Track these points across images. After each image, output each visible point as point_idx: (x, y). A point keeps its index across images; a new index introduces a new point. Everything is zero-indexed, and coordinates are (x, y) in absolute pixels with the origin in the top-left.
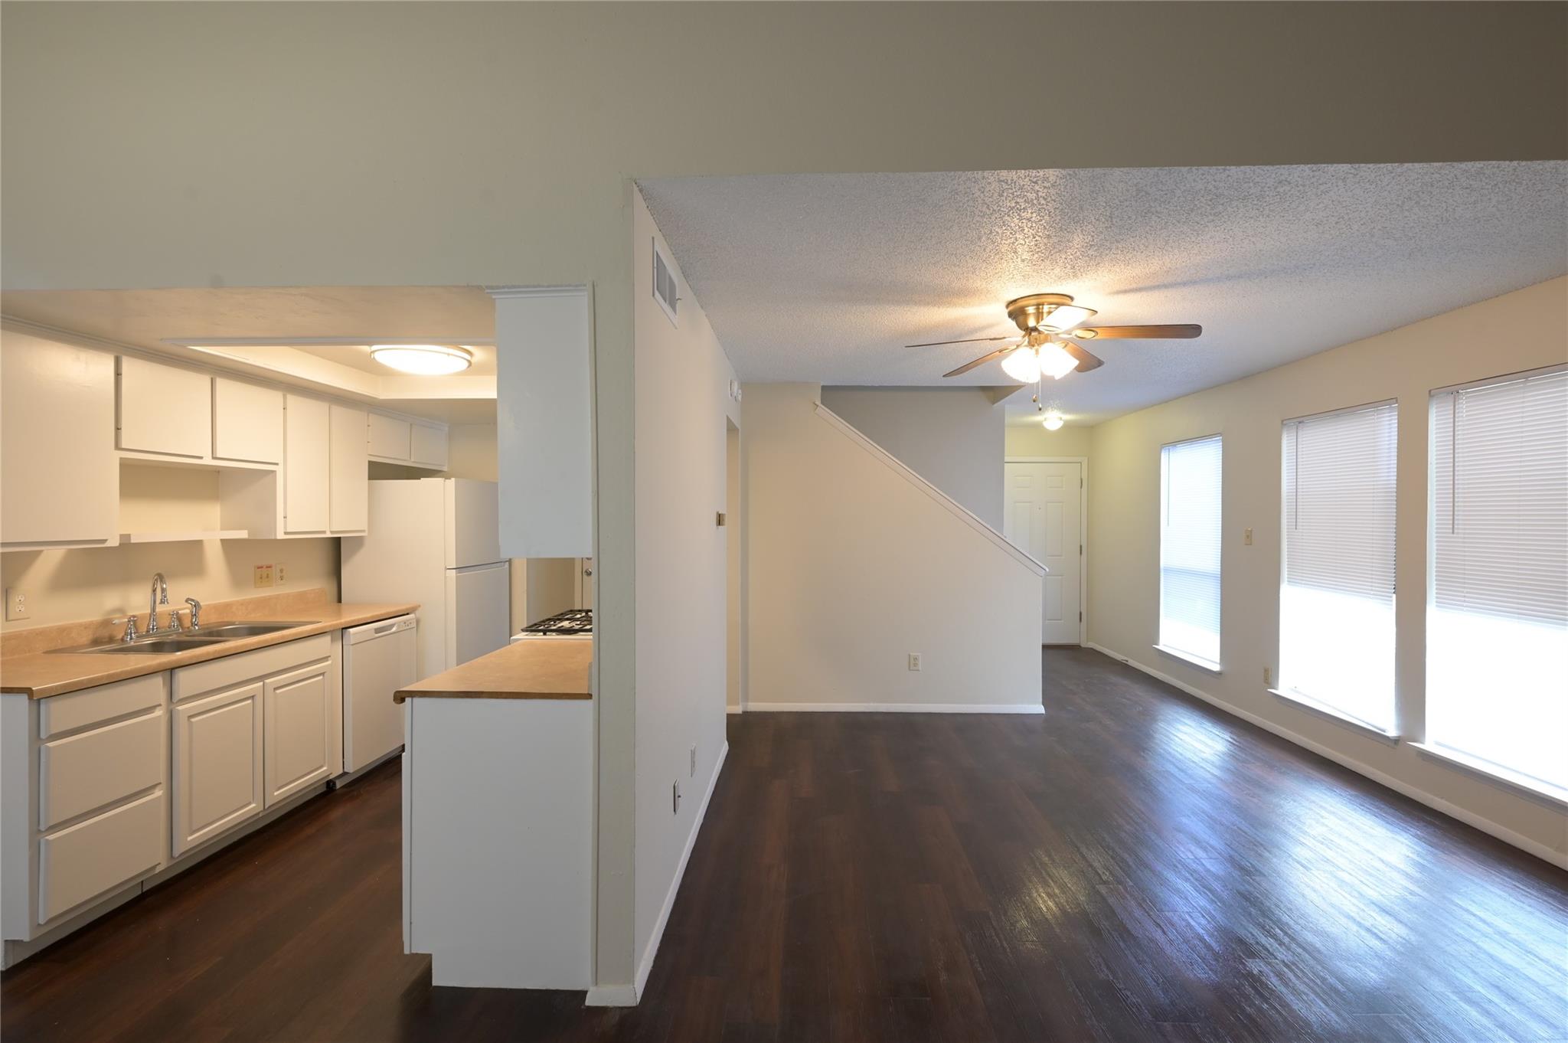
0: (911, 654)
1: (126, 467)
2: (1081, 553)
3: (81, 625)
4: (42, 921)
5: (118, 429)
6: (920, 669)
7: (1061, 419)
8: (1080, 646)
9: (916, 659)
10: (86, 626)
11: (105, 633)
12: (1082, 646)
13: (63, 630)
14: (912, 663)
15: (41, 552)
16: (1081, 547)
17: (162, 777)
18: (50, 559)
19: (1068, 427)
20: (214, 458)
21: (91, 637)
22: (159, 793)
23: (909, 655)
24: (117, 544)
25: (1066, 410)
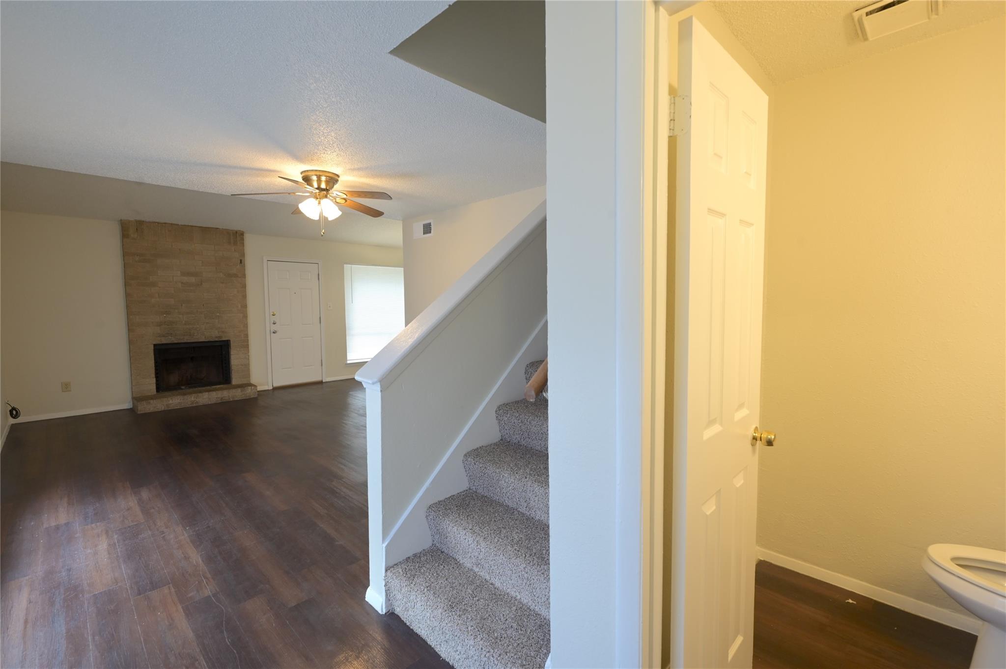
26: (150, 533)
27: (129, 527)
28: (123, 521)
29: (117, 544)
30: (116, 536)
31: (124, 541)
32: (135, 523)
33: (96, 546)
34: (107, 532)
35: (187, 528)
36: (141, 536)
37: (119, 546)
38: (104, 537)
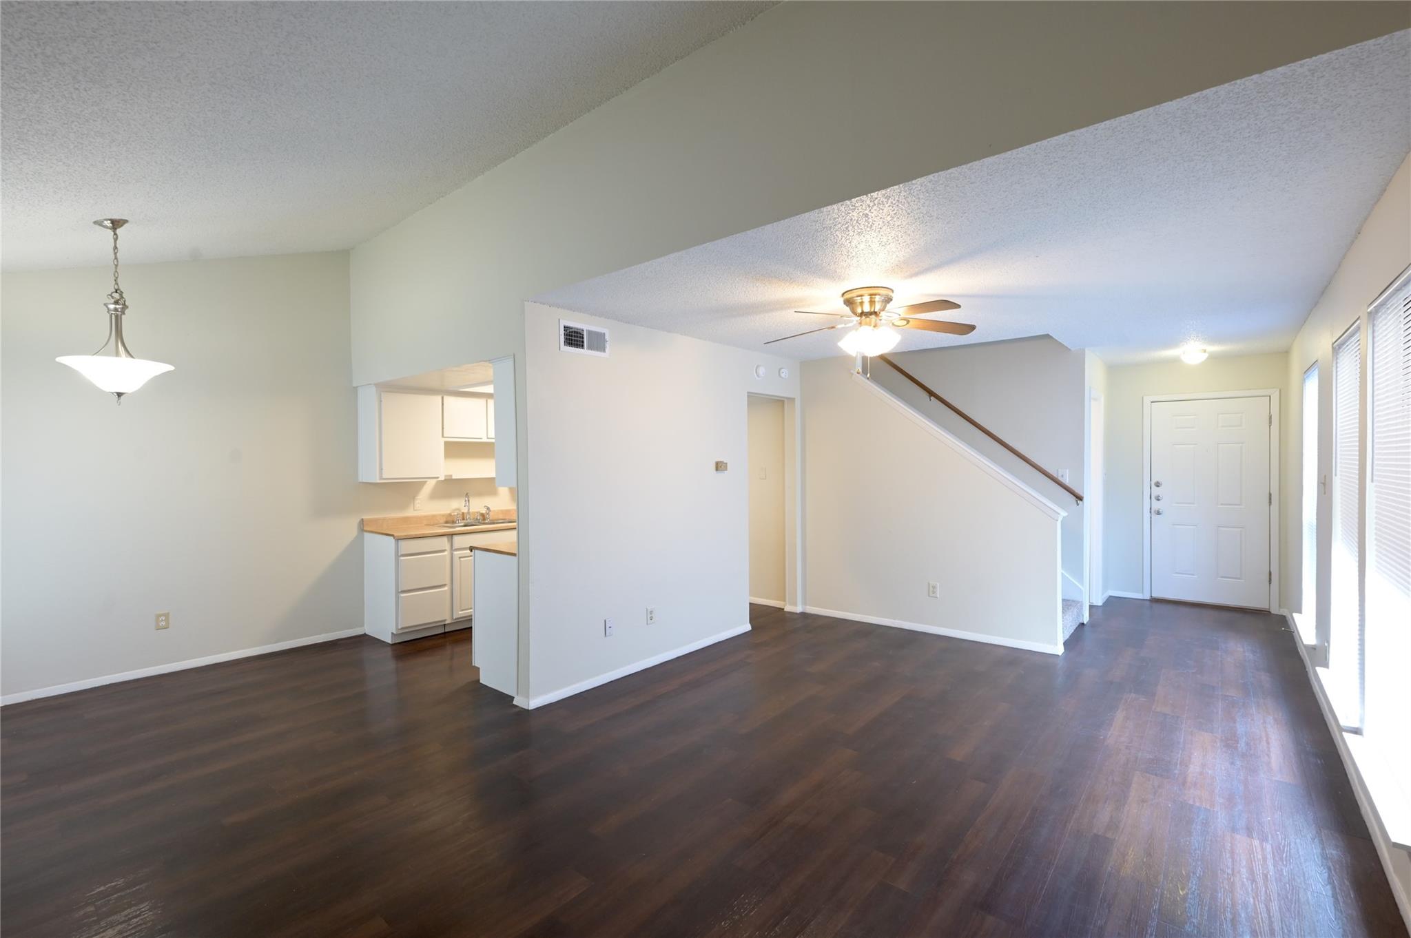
0: (930, 582)
1: (446, 443)
2: (1270, 502)
3: (440, 515)
4: (400, 627)
5: (443, 428)
6: (938, 596)
7: (1205, 351)
8: (1269, 612)
9: (934, 587)
10: (443, 515)
11: (450, 519)
12: (1272, 612)
13: (434, 516)
14: (932, 590)
15: (426, 481)
16: (1270, 495)
17: (448, 581)
18: (431, 484)
19: (1214, 358)
20: (488, 438)
21: (445, 520)
22: (446, 588)
23: (929, 584)
24: (443, 479)
25: (1214, 340)
26: (1140, 754)
27: (1156, 775)
28: (1159, 787)
29: (1179, 762)
30: (1176, 772)
31: (1169, 762)
32: (1148, 775)
33: (1201, 773)
34: (1184, 783)
35: (1102, 737)
36: (1151, 757)
37: (1177, 760)
38: (1189, 779)
